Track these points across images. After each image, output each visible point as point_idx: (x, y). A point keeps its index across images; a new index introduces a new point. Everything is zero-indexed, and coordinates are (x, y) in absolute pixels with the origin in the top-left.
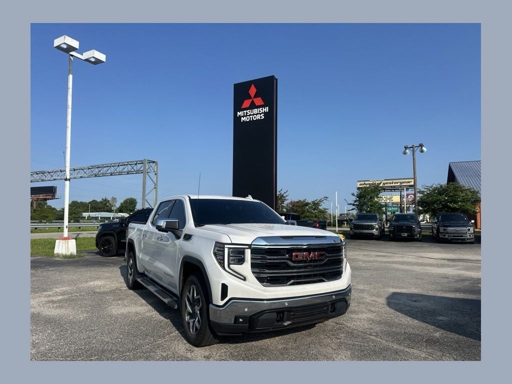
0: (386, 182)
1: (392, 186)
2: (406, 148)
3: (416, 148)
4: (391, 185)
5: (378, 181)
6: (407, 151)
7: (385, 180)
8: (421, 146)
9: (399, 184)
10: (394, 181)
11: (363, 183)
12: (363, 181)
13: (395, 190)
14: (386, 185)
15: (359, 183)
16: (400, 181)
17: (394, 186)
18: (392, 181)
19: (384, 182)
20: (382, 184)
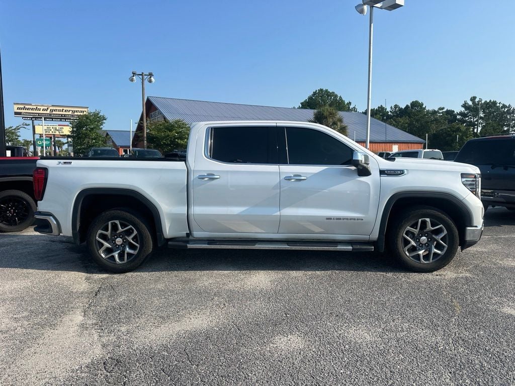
0: (54, 108)
1: (62, 115)
2: (134, 74)
3: (145, 77)
4: (61, 113)
5: (42, 106)
6: (134, 78)
7: (53, 106)
8: (151, 75)
9: (70, 113)
10: (65, 109)
11: (23, 107)
12: (22, 104)
13: (65, 119)
14: (54, 112)
15: (16, 107)
16: (72, 109)
17: (65, 115)
18: (61, 109)
19: (52, 108)
20: (49, 111)
